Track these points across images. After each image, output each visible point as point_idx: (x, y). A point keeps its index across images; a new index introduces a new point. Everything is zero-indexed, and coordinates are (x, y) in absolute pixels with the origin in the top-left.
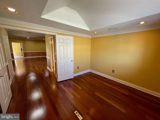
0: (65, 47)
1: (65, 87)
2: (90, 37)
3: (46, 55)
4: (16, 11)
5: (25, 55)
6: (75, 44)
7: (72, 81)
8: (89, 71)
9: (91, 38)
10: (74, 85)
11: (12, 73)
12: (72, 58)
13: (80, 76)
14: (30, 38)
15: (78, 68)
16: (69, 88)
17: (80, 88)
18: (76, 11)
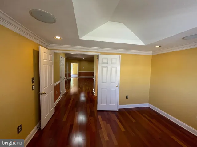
0: (109, 69)
1: (103, 120)
2: (150, 53)
3: (93, 76)
4: (61, 38)
5: (80, 74)
6: (122, 64)
7: (114, 115)
8: (147, 105)
9: (152, 55)
10: (115, 121)
11: (63, 91)
12: (118, 84)
13: (129, 111)
14: (85, 59)
15: (127, 98)
16: (107, 124)
17: (123, 130)
18: (122, 24)
